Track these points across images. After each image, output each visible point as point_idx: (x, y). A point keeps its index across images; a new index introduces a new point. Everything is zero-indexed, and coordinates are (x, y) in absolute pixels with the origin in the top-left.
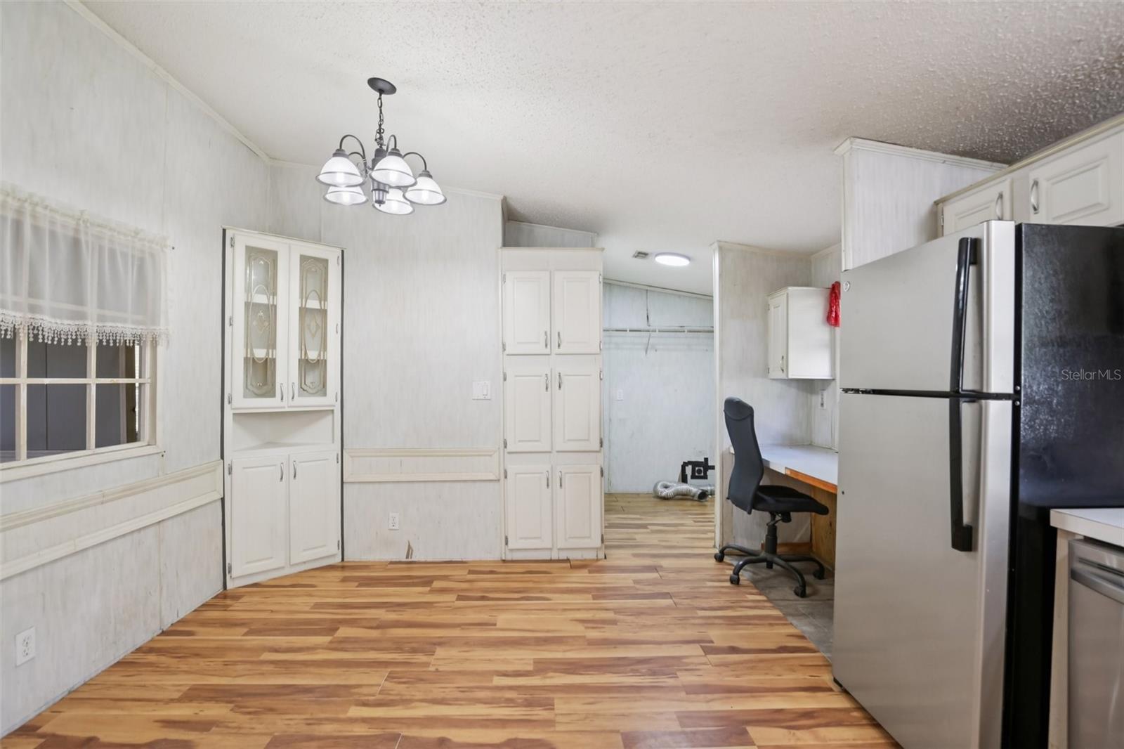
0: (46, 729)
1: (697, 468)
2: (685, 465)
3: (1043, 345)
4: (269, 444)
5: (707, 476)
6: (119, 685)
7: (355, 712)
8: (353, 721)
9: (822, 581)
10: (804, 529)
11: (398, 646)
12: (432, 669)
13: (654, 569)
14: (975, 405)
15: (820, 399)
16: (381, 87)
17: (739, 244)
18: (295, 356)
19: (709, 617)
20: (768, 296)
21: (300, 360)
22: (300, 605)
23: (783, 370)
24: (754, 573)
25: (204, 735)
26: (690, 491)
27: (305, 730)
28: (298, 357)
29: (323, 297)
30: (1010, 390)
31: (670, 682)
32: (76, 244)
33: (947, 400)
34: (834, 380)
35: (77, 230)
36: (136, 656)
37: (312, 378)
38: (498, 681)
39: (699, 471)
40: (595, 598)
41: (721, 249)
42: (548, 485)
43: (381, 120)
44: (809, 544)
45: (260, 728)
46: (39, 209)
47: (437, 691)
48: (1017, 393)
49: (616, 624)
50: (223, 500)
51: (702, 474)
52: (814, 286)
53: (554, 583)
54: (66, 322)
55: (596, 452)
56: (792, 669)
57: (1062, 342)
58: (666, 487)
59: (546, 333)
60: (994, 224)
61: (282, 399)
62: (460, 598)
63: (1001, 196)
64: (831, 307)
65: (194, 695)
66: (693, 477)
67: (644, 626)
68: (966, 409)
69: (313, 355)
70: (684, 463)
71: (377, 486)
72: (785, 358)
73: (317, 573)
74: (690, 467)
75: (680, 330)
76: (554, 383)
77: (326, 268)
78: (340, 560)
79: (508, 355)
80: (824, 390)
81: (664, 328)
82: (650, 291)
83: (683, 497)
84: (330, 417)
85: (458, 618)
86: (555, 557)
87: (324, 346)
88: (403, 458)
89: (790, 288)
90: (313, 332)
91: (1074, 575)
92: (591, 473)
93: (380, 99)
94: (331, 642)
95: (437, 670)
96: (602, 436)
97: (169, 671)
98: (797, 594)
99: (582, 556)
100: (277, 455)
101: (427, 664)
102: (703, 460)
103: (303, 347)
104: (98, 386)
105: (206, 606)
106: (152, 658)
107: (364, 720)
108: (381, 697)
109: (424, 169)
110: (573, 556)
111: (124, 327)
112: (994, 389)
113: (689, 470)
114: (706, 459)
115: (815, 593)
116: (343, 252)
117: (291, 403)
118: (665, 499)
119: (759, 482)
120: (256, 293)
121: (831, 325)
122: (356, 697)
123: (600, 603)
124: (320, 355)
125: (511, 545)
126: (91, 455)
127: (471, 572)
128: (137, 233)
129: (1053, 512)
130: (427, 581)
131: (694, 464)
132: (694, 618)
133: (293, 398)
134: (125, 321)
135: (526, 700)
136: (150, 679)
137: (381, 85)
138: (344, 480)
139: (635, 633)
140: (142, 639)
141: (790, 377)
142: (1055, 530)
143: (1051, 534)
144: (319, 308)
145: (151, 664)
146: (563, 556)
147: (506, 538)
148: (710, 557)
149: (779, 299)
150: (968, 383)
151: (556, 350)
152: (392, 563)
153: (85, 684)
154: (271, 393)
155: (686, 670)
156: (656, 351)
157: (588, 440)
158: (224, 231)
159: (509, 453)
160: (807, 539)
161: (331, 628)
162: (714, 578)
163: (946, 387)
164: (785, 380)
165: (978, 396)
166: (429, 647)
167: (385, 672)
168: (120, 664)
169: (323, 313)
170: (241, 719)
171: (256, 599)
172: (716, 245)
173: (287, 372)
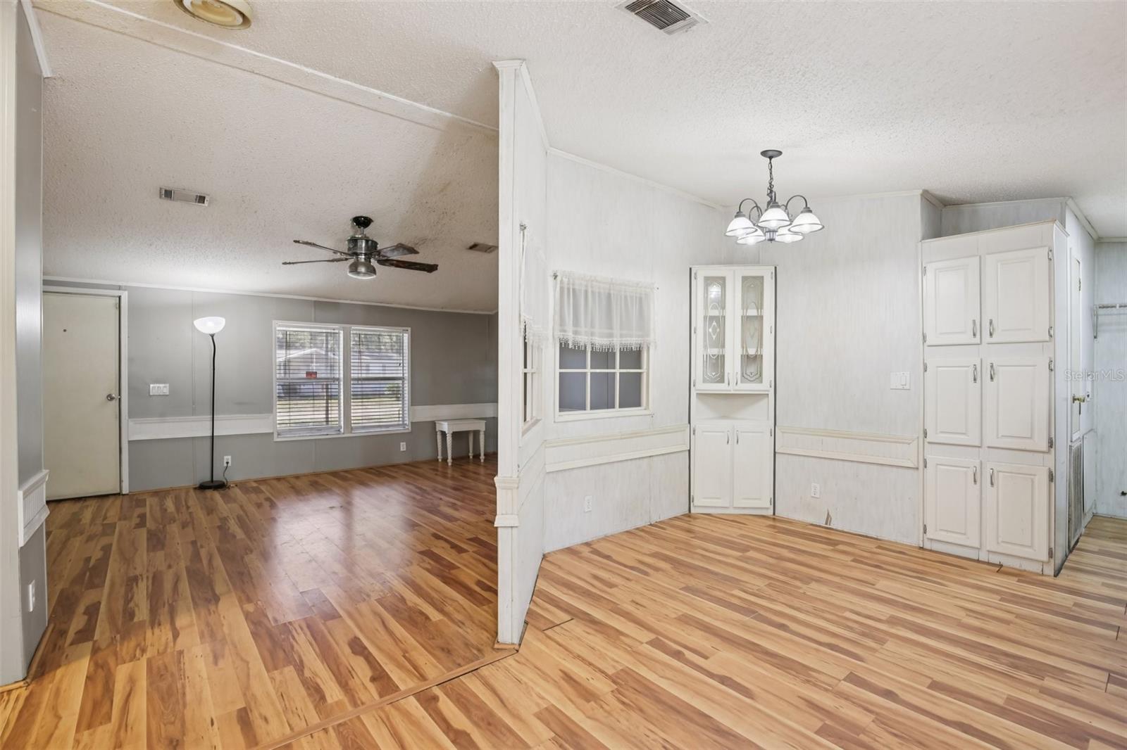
0: (595, 546)
4: (724, 417)
6: (625, 540)
7: (736, 592)
8: (733, 595)
11: (785, 572)
12: (801, 591)
16: (770, 155)
18: (739, 352)
21: (742, 356)
22: (732, 532)
25: (655, 573)
27: (705, 589)
28: (741, 353)
29: (760, 306)
32: (609, 296)
35: (610, 290)
36: (637, 531)
37: (752, 369)
38: (848, 614)
42: (975, 481)
43: (771, 179)
45: (682, 580)
46: (594, 283)
47: (796, 603)
49: (1009, 624)
50: (689, 451)
53: (967, 577)
54: (605, 339)
55: (1043, 452)
59: (974, 321)
61: (729, 384)
62: (854, 561)
65: (655, 555)
69: (752, 352)
71: (802, 458)
73: (751, 518)
76: (984, 374)
77: (762, 284)
78: (772, 514)
79: (929, 346)
84: (766, 400)
85: (846, 572)
86: (983, 557)
87: (760, 344)
88: (824, 438)
90: (752, 334)
92: (1035, 475)
93: (770, 163)
94: (741, 556)
95: (804, 593)
97: (648, 541)
99: (1021, 566)
100: (725, 424)
101: (800, 588)
103: (744, 345)
104: (620, 373)
105: (676, 518)
106: (642, 534)
107: (740, 598)
108: (757, 592)
109: (805, 206)
110: (1007, 562)
111: (632, 341)
116: (776, 268)
117: (737, 388)
120: (712, 309)
122: (742, 587)
124: (757, 351)
125: (929, 535)
126: (617, 412)
127: (879, 547)
128: (638, 284)
130: (833, 543)
133: (737, 383)
134: (631, 336)
135: (863, 632)
136: (639, 542)
137: (770, 154)
138: (776, 451)
140: (640, 524)
144: (756, 314)
145: (640, 536)
146: (995, 559)
147: (925, 527)
151: (986, 338)
152: (812, 525)
153: (612, 536)
154: (721, 380)
155: (1061, 680)
157: (1031, 438)
158: (690, 269)
159: (929, 443)
161: (746, 549)
166: (808, 580)
167: (767, 582)
168: (627, 532)
169: (760, 318)
170: (673, 572)
171: (706, 522)
173: (733, 366)
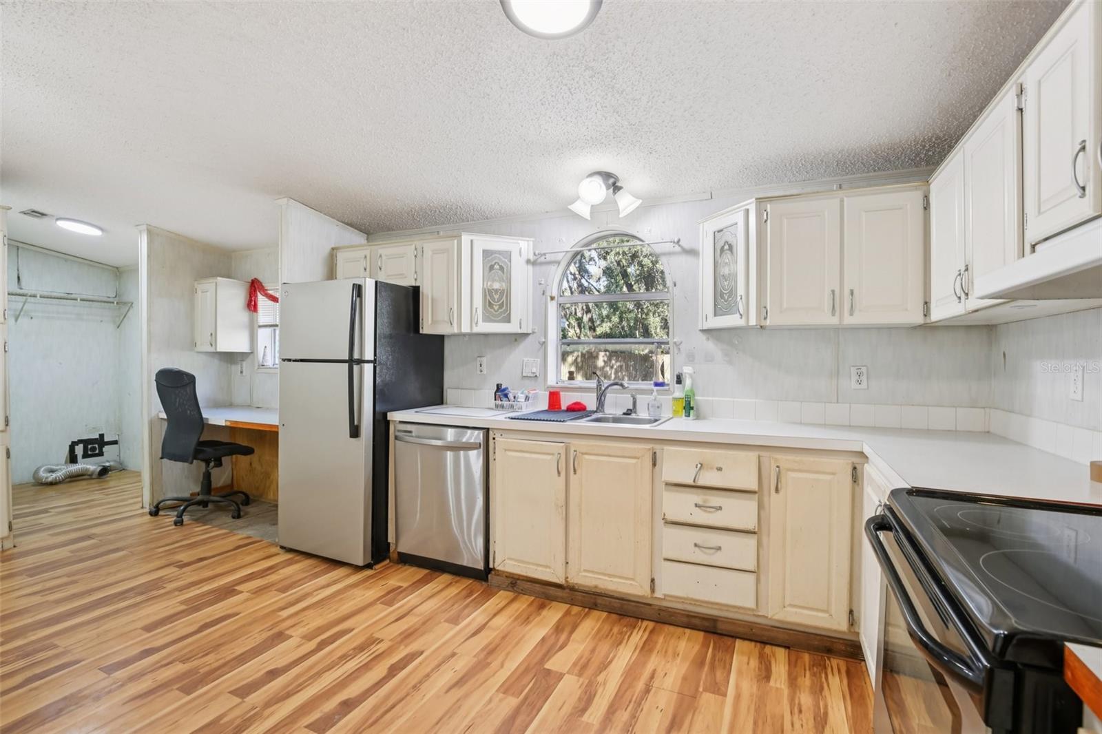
1: (90, 446)
2: (73, 446)
3: (385, 338)
5: (103, 452)
9: (250, 506)
10: (226, 474)
13: (89, 537)
14: (359, 366)
15: (240, 368)
17: (168, 231)
19: (169, 550)
20: (196, 280)
23: (212, 345)
24: (191, 516)
26: (87, 470)
30: (373, 359)
31: (162, 591)
33: (347, 364)
34: (252, 353)
39: (93, 449)
40: (31, 576)
41: (149, 232)
44: (232, 485)
48: (375, 360)
51: (97, 452)
52: (234, 279)
56: (250, 554)
57: (391, 337)
58: (52, 471)
60: (367, 279)
63: (366, 257)
64: (251, 297)
66: (85, 456)
67: (110, 573)
68: (356, 368)
70: (72, 442)
72: (213, 334)
74: (81, 446)
75: (68, 297)
80: (243, 360)
81: (46, 294)
82: (22, 248)
83: (74, 478)
89: (219, 278)
91: (396, 438)
96: (8, 414)
98: (234, 517)
102: (98, 437)
112: (367, 358)
113: (79, 450)
114: (102, 436)
115: (246, 514)
118: (52, 484)
119: (199, 439)
121: (250, 310)
123: (41, 578)
129: (388, 414)
131: (86, 442)
132: (156, 554)
139: (104, 580)
141: (218, 350)
142: (389, 421)
143: (387, 423)
148: (146, 515)
149: (208, 286)
150: (356, 356)
156: (32, 318)
160: (229, 482)
162: (156, 527)
163: (347, 358)
164: (214, 353)
165: (361, 362)
172: (144, 227)
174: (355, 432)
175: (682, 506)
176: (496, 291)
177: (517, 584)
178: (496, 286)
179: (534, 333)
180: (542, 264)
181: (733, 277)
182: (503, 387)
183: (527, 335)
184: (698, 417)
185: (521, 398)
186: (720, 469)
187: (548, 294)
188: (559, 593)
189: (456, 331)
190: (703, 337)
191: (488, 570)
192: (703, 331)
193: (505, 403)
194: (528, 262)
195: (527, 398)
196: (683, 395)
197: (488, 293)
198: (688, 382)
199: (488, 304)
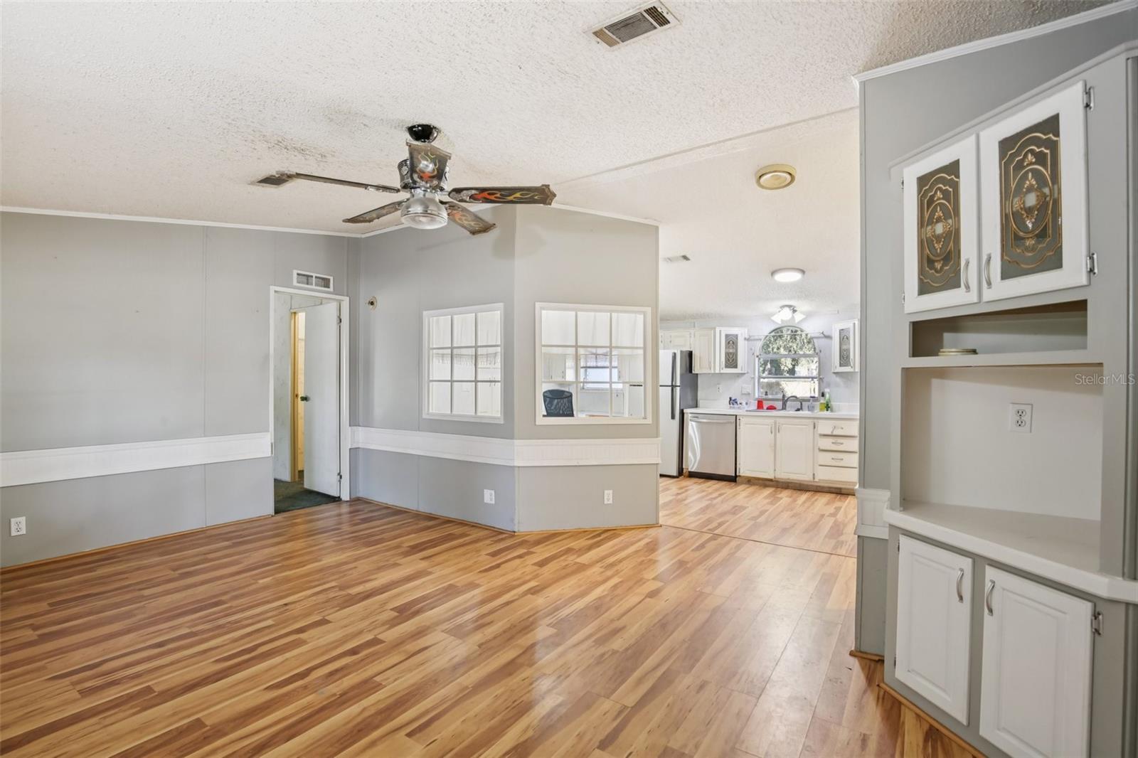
33: (671, 387)
60: (678, 350)
68: (674, 389)
91: (686, 419)
112: (678, 385)
129: (685, 409)
142: (685, 413)
143: (683, 414)
150: (674, 384)
163: (671, 384)
165: (676, 386)
174: (673, 417)
175: (827, 443)
176: (731, 353)
177: (750, 481)
178: (731, 351)
179: (748, 373)
180: (751, 340)
181: (848, 350)
182: (733, 399)
183: (744, 374)
184: (832, 411)
185: (744, 403)
186: (842, 428)
187: (755, 354)
188: (771, 483)
189: (712, 372)
190: (834, 376)
191: (736, 476)
192: (834, 373)
193: (736, 406)
194: (745, 339)
195: (747, 404)
196: (825, 402)
197: (727, 354)
198: (827, 396)
199: (727, 360)
